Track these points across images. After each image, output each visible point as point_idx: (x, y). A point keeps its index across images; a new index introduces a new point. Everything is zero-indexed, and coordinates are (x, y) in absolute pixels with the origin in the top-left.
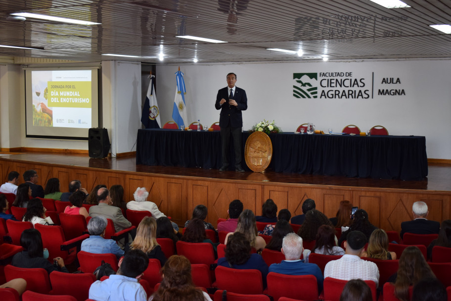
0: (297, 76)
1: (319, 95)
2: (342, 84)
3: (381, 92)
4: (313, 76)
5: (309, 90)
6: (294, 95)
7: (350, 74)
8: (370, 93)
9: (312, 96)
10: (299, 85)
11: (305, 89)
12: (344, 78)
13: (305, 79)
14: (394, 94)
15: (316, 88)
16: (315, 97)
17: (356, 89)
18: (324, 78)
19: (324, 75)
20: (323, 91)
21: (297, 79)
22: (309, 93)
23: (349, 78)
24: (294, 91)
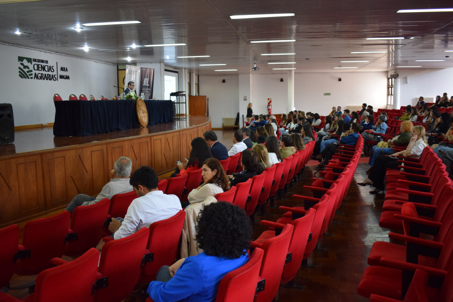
0: (21, 59)
1: (33, 76)
2: (43, 68)
3: (62, 77)
4: (29, 60)
5: (28, 72)
6: (20, 75)
7: (47, 62)
8: (56, 76)
9: (30, 77)
10: (22, 67)
11: (26, 70)
12: (45, 64)
13: (25, 62)
14: (66, 78)
15: (31, 71)
16: (32, 78)
17: (50, 73)
18: (35, 63)
19: (35, 60)
20: (35, 74)
21: (20, 62)
22: (28, 74)
23: (47, 64)
24: (20, 72)
